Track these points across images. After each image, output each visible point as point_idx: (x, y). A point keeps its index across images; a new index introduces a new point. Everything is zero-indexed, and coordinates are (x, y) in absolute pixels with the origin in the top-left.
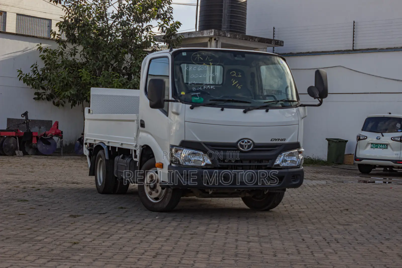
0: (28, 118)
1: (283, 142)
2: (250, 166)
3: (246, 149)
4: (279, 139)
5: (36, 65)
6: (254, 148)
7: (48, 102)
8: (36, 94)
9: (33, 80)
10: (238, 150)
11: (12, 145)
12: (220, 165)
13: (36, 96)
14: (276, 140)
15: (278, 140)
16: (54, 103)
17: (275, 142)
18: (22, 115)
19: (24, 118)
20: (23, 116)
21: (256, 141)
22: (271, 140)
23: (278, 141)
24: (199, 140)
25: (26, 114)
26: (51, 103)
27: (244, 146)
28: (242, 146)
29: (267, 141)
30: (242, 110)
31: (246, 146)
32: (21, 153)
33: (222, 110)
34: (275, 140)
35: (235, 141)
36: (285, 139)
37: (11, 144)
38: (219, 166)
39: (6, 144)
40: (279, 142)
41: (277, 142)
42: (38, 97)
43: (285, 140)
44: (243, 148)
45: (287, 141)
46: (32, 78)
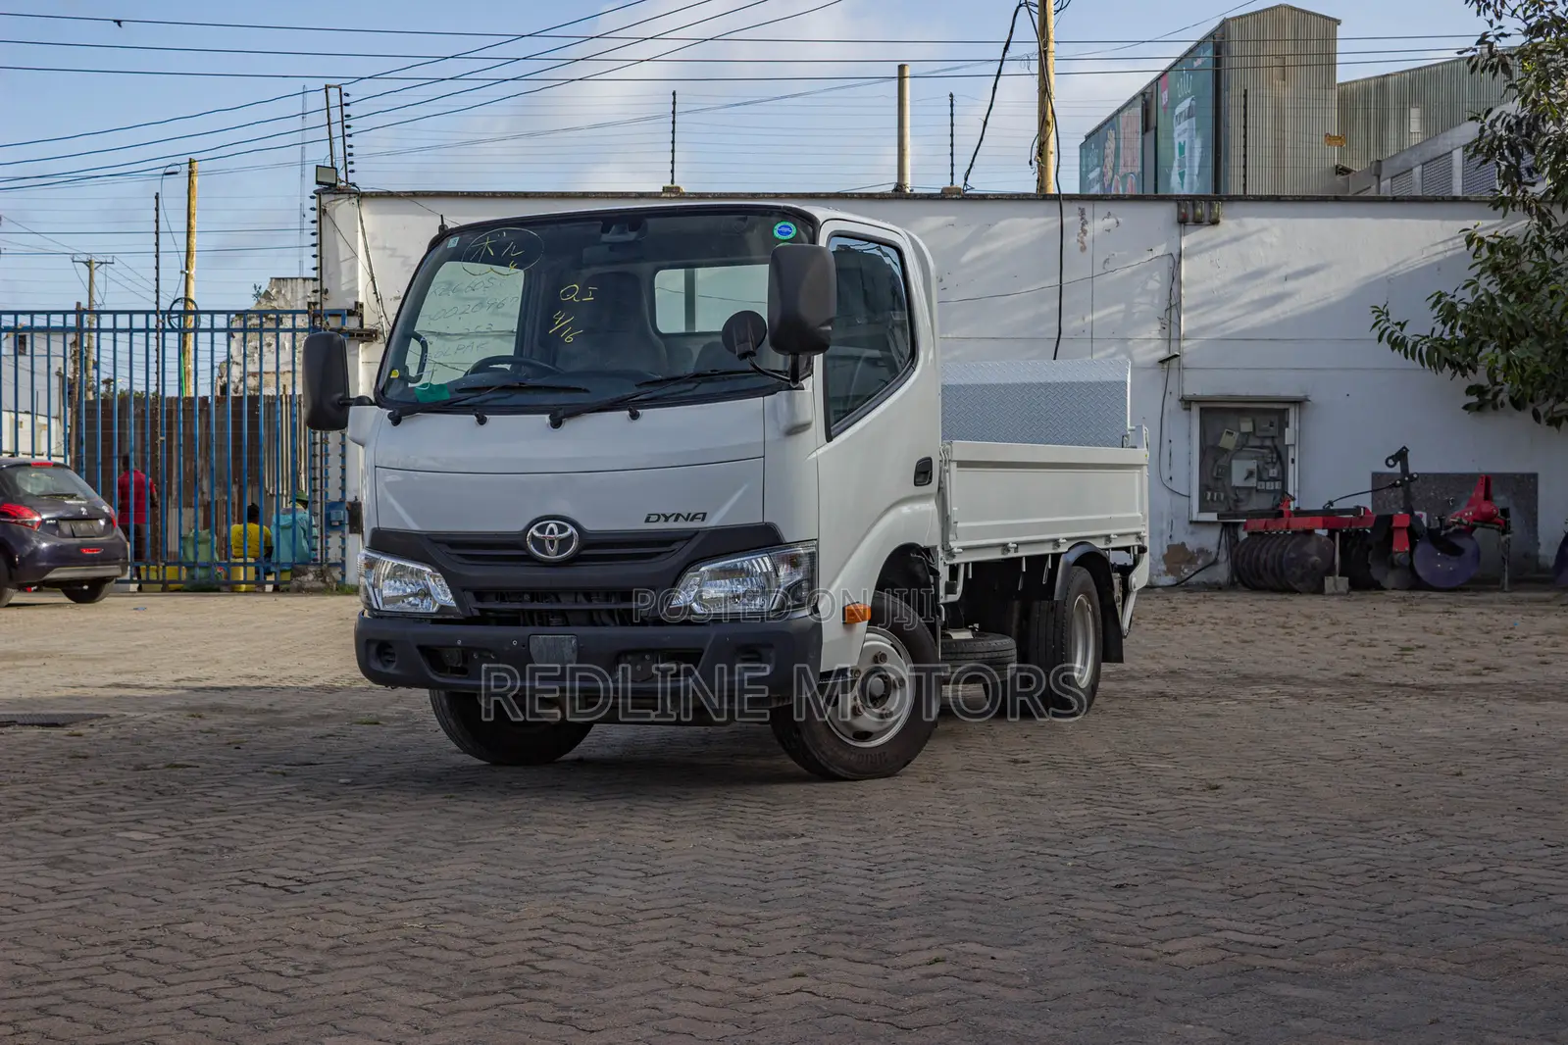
0: (1407, 470)
1: (696, 524)
2: (590, 612)
3: (552, 554)
4: (679, 515)
5: (1454, 296)
6: (585, 548)
7: (1518, 414)
8: (1470, 391)
9: (1450, 347)
10: (530, 558)
11: (1316, 558)
12: (480, 610)
13: (1474, 399)
14: (667, 519)
15: (673, 518)
16: (1536, 416)
17: (661, 525)
18: (1387, 462)
19: (1397, 469)
20: (1391, 462)
21: (589, 526)
22: (647, 520)
23: (676, 520)
24: (413, 526)
25: (1401, 456)
26: (1526, 416)
27: (547, 543)
28: (539, 543)
29: (631, 521)
30: (546, 418)
31: (552, 542)
32: (1343, 583)
33: (482, 421)
34: (663, 518)
35: (519, 527)
36: (705, 514)
37: (1311, 556)
38: (477, 613)
39: (1293, 555)
40: (682, 525)
41: (671, 525)
42: (1482, 401)
43: (703, 520)
44: (544, 551)
45: (713, 522)
46: (1444, 340)
